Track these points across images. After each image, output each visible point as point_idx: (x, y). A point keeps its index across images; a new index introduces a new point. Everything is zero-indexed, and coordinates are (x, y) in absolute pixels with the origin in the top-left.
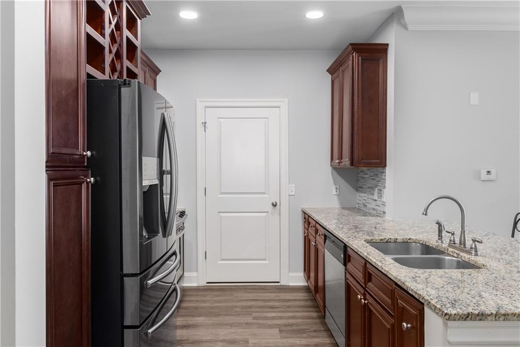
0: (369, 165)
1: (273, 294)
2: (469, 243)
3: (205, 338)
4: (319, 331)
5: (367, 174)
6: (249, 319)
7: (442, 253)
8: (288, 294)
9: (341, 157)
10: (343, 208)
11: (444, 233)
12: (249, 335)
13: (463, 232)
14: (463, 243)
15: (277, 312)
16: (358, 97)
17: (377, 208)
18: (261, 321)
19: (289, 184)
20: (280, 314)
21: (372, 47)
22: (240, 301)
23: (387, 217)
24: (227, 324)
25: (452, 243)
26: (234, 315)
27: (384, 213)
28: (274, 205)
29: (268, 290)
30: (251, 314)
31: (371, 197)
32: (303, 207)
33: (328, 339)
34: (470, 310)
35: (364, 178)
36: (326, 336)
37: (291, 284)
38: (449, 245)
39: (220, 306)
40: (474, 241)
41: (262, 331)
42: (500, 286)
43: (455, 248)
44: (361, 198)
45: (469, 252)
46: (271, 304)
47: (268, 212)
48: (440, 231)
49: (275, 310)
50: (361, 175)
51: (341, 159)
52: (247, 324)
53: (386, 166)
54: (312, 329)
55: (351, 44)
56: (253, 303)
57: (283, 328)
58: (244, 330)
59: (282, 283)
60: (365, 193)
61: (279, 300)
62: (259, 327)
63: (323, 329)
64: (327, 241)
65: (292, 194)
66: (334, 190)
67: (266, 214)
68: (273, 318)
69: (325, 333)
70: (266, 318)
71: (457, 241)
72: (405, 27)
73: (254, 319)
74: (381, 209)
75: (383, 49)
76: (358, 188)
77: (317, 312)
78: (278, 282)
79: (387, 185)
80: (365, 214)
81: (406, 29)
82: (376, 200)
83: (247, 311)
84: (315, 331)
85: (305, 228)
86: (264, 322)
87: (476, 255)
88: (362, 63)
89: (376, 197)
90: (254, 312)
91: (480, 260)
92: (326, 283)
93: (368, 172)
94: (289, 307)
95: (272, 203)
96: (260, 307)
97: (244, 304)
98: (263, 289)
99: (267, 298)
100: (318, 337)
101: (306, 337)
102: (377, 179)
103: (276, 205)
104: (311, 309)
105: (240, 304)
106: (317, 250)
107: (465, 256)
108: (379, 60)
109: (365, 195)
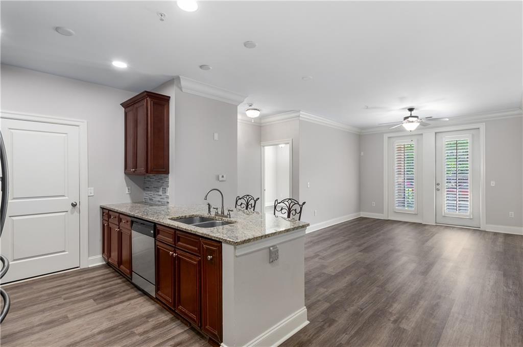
0: (158, 172)
1: (76, 277)
2: (226, 213)
3: (17, 330)
4: (127, 290)
5: (153, 179)
6: (61, 301)
7: (213, 220)
8: (92, 273)
9: (136, 167)
10: (135, 203)
11: (211, 209)
12: (66, 312)
13: (223, 207)
14: (223, 213)
15: (85, 288)
16: (151, 127)
17: (162, 200)
18: (72, 299)
19: (88, 187)
20: (90, 289)
21: (160, 96)
22: (44, 290)
23: (170, 205)
24: (39, 312)
25: (217, 214)
26: (41, 303)
27: (168, 203)
28: (74, 205)
29: (69, 275)
30: (61, 297)
31: (158, 193)
32: (101, 204)
33: (136, 293)
34: (244, 239)
35: (150, 181)
36: (134, 291)
37: (90, 266)
38: (216, 215)
39: (22, 300)
40: (229, 211)
41: (77, 305)
42: (248, 228)
43: (219, 216)
44: (147, 195)
45: (226, 217)
46: (78, 284)
47: (67, 211)
48: (209, 208)
49: (83, 287)
50: (149, 179)
51: (136, 168)
52: (59, 305)
53: (169, 173)
54: (121, 291)
55: (146, 91)
56: (58, 289)
57: (96, 298)
58: (59, 310)
59: (82, 267)
60: (151, 191)
61: (84, 280)
62: (73, 304)
63: (129, 288)
64: (134, 225)
65: (91, 195)
66: (127, 190)
67: (65, 213)
68: (83, 294)
69: (132, 290)
70: (77, 296)
71: (220, 213)
72: (181, 88)
73: (64, 299)
74: (165, 200)
75: (167, 99)
76: (145, 188)
77: (120, 279)
78: (78, 267)
79: (170, 184)
80: (151, 205)
81: (182, 90)
82: (161, 195)
83: (55, 295)
84: (124, 291)
85: (103, 220)
86: (76, 299)
87: (230, 218)
88: (153, 105)
89: (161, 193)
90: (62, 295)
91: (232, 219)
92: (133, 255)
93: (153, 178)
94: (95, 282)
95: (72, 204)
96: (67, 290)
97: (50, 291)
98: (64, 276)
99: (71, 282)
100: (128, 294)
101: (119, 297)
102: (161, 182)
103: (76, 205)
104: (115, 278)
105: (43, 293)
106: (120, 234)
107: (226, 219)
108: (164, 106)
109: (151, 192)
